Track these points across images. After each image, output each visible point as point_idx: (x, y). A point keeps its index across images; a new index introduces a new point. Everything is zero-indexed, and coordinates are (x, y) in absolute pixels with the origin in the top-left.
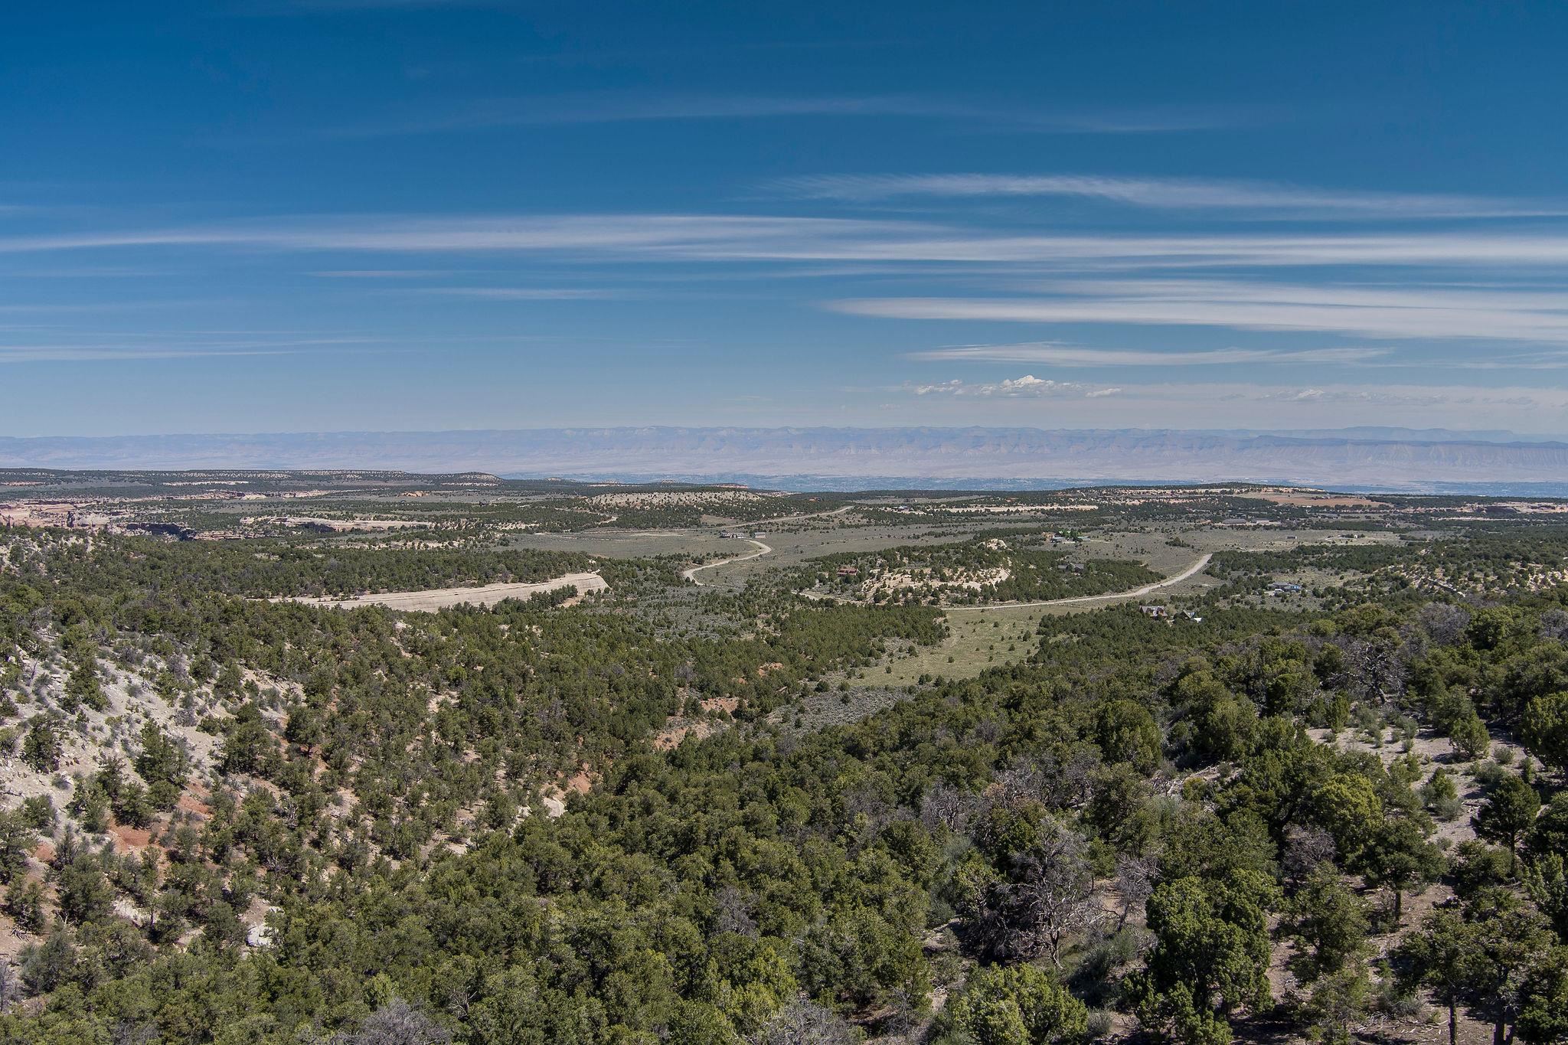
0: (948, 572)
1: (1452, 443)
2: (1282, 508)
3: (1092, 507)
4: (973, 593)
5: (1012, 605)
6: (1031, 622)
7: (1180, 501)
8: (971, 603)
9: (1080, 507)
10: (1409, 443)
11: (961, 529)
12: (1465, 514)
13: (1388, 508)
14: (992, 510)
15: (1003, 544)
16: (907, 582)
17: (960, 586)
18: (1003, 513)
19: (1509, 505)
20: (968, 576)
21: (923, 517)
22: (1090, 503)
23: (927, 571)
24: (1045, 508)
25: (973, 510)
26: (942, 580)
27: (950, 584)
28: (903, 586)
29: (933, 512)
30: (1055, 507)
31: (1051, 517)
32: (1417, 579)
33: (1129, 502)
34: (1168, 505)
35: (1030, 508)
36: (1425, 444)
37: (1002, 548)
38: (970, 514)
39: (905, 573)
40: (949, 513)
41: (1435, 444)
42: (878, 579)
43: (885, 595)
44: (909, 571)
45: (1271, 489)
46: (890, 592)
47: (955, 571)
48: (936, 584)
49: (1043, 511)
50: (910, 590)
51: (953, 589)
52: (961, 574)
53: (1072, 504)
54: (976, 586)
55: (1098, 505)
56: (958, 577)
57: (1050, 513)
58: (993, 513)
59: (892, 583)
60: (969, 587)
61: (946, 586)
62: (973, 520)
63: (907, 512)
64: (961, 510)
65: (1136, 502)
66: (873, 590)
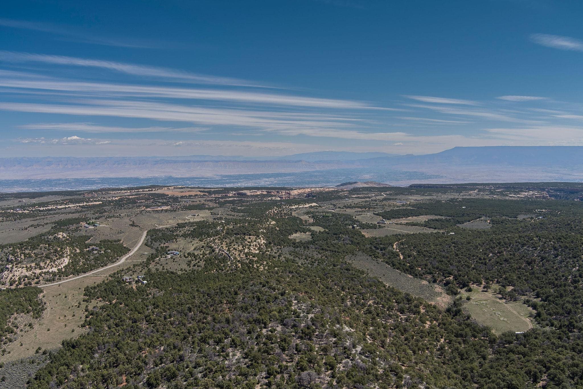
0: (42, 264)
1: (225, 161)
2: (170, 197)
3: (99, 203)
4: (54, 274)
5: (72, 278)
6: (80, 290)
7: (133, 197)
8: (54, 280)
9: (95, 203)
10: (211, 161)
11: (46, 222)
12: (230, 197)
13: (206, 195)
14: (58, 207)
15: (65, 235)
16: (25, 273)
17: (48, 272)
18: (63, 208)
19: (244, 192)
20: (51, 265)
21: (28, 214)
22: (99, 201)
23: (33, 265)
24: (81, 205)
25: (50, 208)
26: (40, 269)
27: (44, 271)
28: (23, 274)
29: (32, 210)
30: (85, 204)
31: (84, 209)
32: (217, 248)
33: (114, 199)
34: (129, 199)
35: (74, 205)
36: (217, 162)
37: (64, 237)
38: (49, 210)
39: (23, 268)
40: (40, 211)
41: (220, 161)
42: (11, 271)
43: (15, 281)
44: (25, 266)
45: (166, 188)
46: (17, 279)
47: (46, 263)
48: (38, 271)
49: (80, 206)
50: (26, 277)
51: (45, 273)
52: (48, 264)
53: (92, 202)
54: (55, 270)
55: (102, 201)
56: (47, 266)
57: (83, 207)
58: (59, 209)
59: (17, 273)
60: (52, 271)
61: (42, 273)
62: (51, 214)
63: (20, 212)
64: (45, 208)
65: (117, 198)
66: (9, 278)
